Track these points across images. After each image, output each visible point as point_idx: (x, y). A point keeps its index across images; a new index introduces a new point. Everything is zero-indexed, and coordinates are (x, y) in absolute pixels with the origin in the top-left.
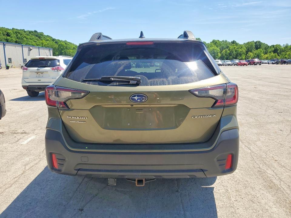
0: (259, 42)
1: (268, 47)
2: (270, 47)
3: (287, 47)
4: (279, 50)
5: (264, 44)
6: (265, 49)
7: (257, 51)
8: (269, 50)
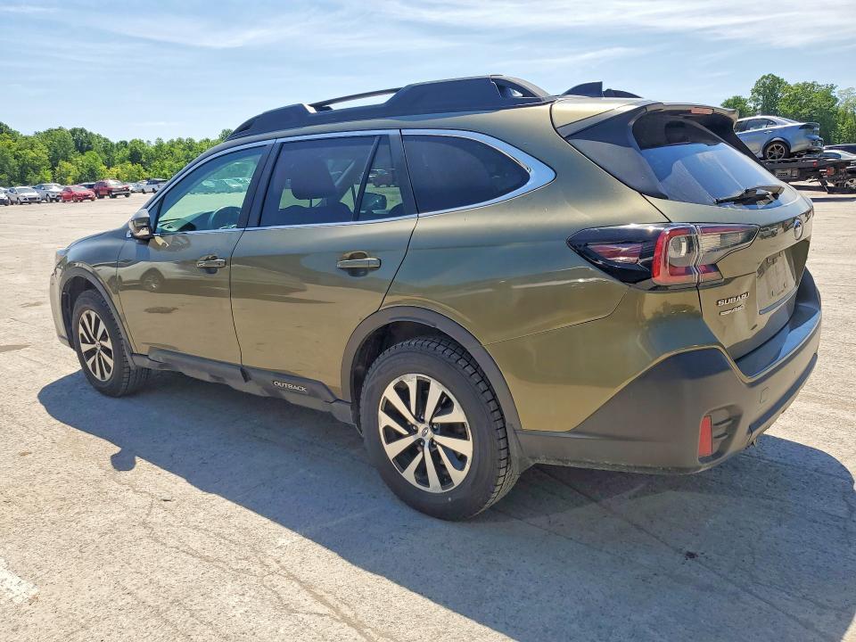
0: (82, 131)
1: (112, 145)
2: (117, 145)
3: (160, 146)
4: (143, 156)
5: (98, 137)
6: (106, 151)
7: (84, 157)
8: (118, 155)
